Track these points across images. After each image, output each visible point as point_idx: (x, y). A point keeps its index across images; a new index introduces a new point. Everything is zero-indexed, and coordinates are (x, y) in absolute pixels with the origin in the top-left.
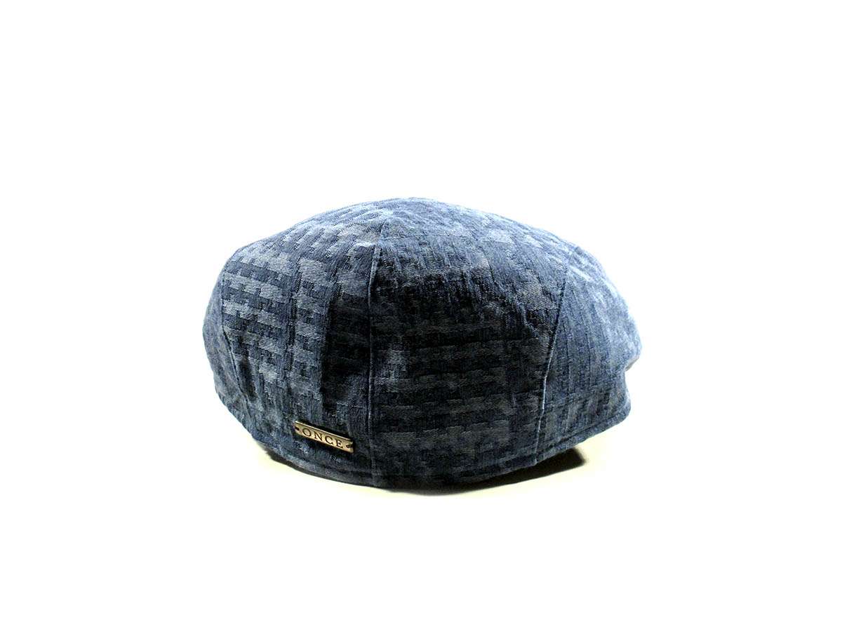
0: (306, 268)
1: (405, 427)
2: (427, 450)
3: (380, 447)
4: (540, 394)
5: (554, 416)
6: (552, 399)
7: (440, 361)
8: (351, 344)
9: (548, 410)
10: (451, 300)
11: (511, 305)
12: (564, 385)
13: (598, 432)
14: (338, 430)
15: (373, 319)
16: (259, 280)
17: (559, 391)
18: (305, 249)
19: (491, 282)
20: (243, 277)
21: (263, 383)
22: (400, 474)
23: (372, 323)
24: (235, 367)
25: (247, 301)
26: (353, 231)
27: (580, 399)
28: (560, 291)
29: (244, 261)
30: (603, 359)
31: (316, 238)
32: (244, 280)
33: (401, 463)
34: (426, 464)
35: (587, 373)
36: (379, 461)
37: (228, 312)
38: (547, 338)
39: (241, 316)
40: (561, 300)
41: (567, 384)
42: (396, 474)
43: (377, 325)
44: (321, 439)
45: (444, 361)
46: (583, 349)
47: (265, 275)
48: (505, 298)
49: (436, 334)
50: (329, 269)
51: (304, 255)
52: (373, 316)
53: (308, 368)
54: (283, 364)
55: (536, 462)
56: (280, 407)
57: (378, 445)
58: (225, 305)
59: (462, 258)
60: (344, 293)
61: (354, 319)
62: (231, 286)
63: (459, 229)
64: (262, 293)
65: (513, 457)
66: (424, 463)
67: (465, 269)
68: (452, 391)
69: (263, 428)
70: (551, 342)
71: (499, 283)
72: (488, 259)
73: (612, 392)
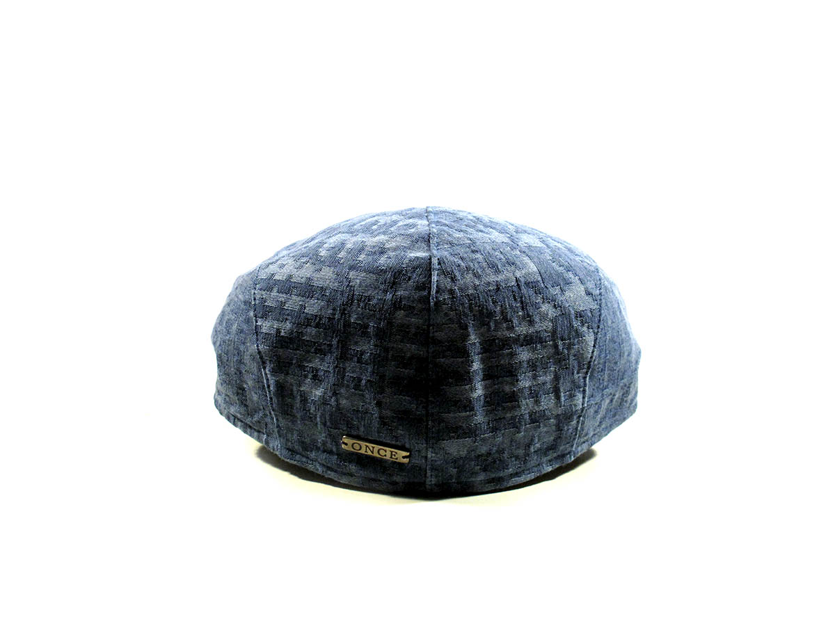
0: (358, 281)
1: (465, 433)
2: (482, 455)
3: (438, 456)
4: (584, 391)
5: (592, 410)
6: (592, 396)
7: (497, 366)
8: (409, 355)
9: (590, 406)
10: (509, 305)
11: (561, 307)
12: (601, 381)
13: (618, 425)
14: (394, 442)
15: (433, 328)
16: (303, 296)
17: (598, 388)
18: (351, 263)
19: (542, 285)
20: (281, 295)
21: (304, 400)
22: (454, 481)
23: (431, 333)
24: (269, 387)
25: (289, 318)
26: (398, 242)
27: (611, 394)
28: (598, 292)
29: (277, 277)
30: (628, 355)
31: (361, 250)
32: (282, 297)
33: (455, 471)
34: (480, 469)
35: (618, 369)
36: (436, 470)
37: (264, 330)
38: (592, 338)
39: (282, 334)
40: (601, 300)
41: (603, 380)
42: (450, 481)
43: (436, 334)
44: (372, 452)
45: (502, 365)
46: (616, 346)
47: (308, 290)
48: (555, 301)
49: (494, 340)
50: (385, 281)
51: (352, 268)
52: (433, 325)
53: (363, 382)
54: (332, 379)
55: (573, 459)
56: (325, 424)
57: (437, 454)
58: (259, 323)
59: (513, 264)
60: (405, 304)
61: (413, 330)
62: (266, 304)
63: (496, 236)
64: (307, 308)
65: (555, 455)
66: (479, 467)
67: (518, 274)
68: (507, 394)
69: (296, 447)
70: (595, 340)
71: (549, 286)
72: (534, 263)
73: (632, 385)
